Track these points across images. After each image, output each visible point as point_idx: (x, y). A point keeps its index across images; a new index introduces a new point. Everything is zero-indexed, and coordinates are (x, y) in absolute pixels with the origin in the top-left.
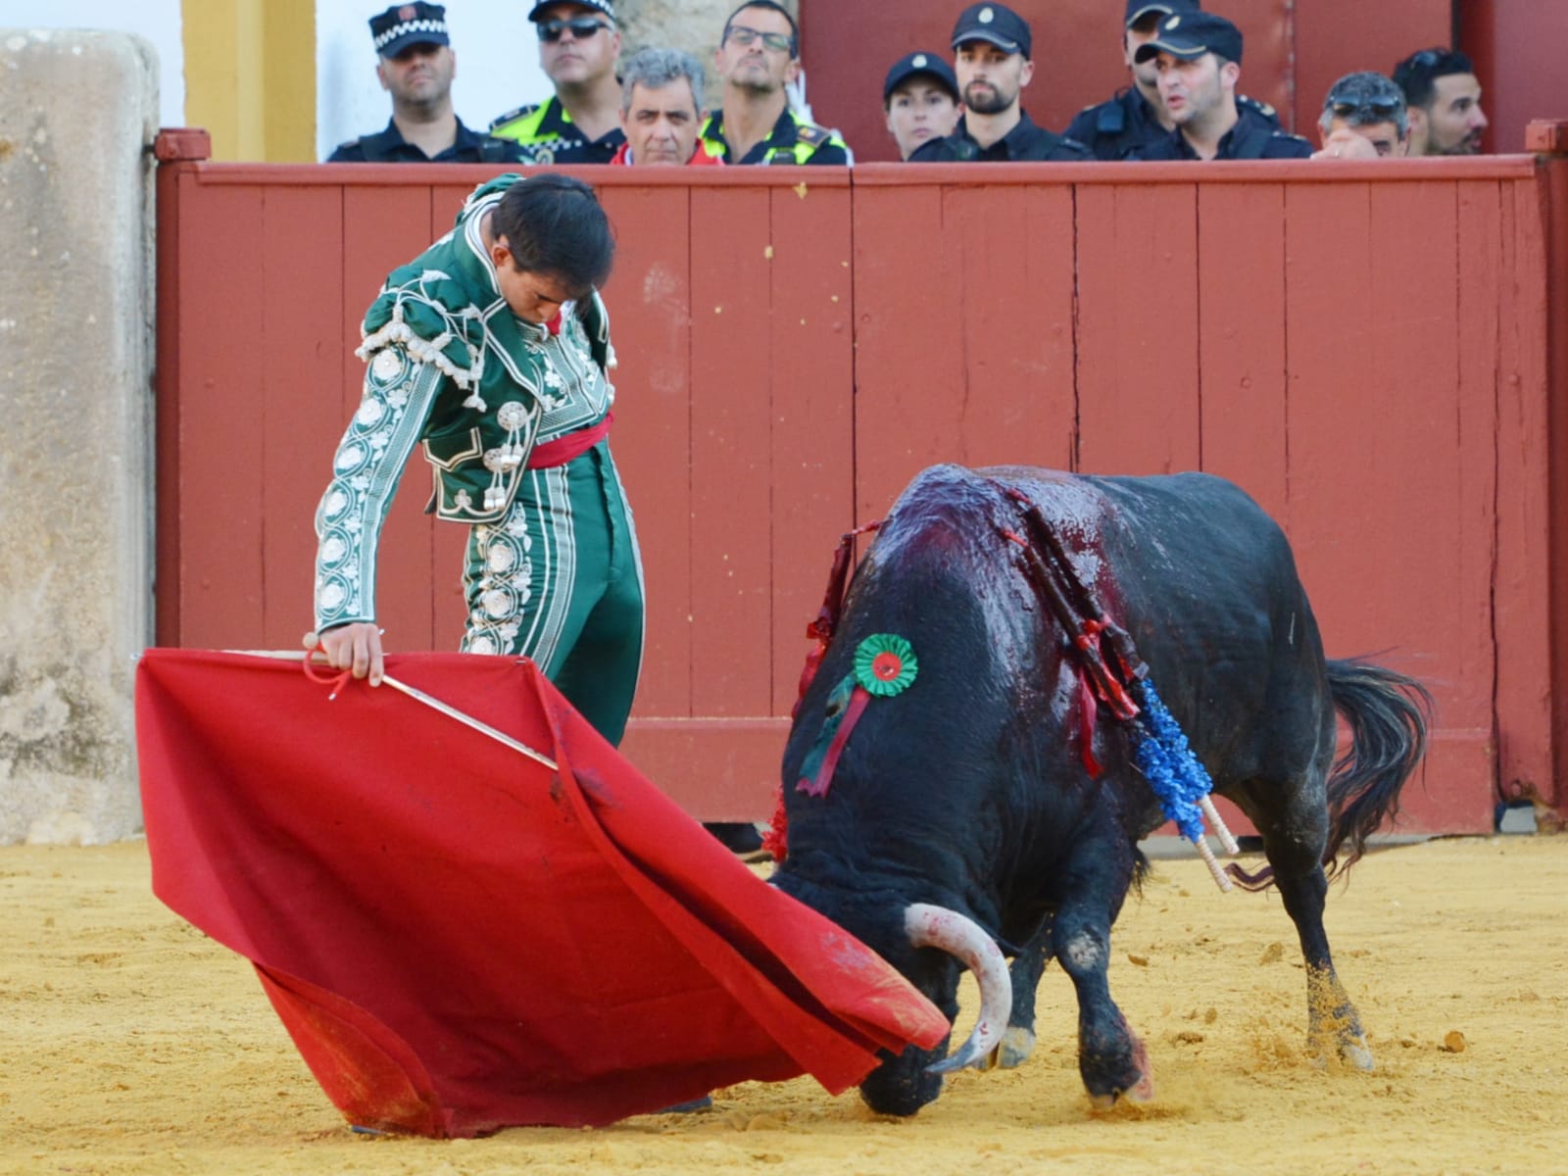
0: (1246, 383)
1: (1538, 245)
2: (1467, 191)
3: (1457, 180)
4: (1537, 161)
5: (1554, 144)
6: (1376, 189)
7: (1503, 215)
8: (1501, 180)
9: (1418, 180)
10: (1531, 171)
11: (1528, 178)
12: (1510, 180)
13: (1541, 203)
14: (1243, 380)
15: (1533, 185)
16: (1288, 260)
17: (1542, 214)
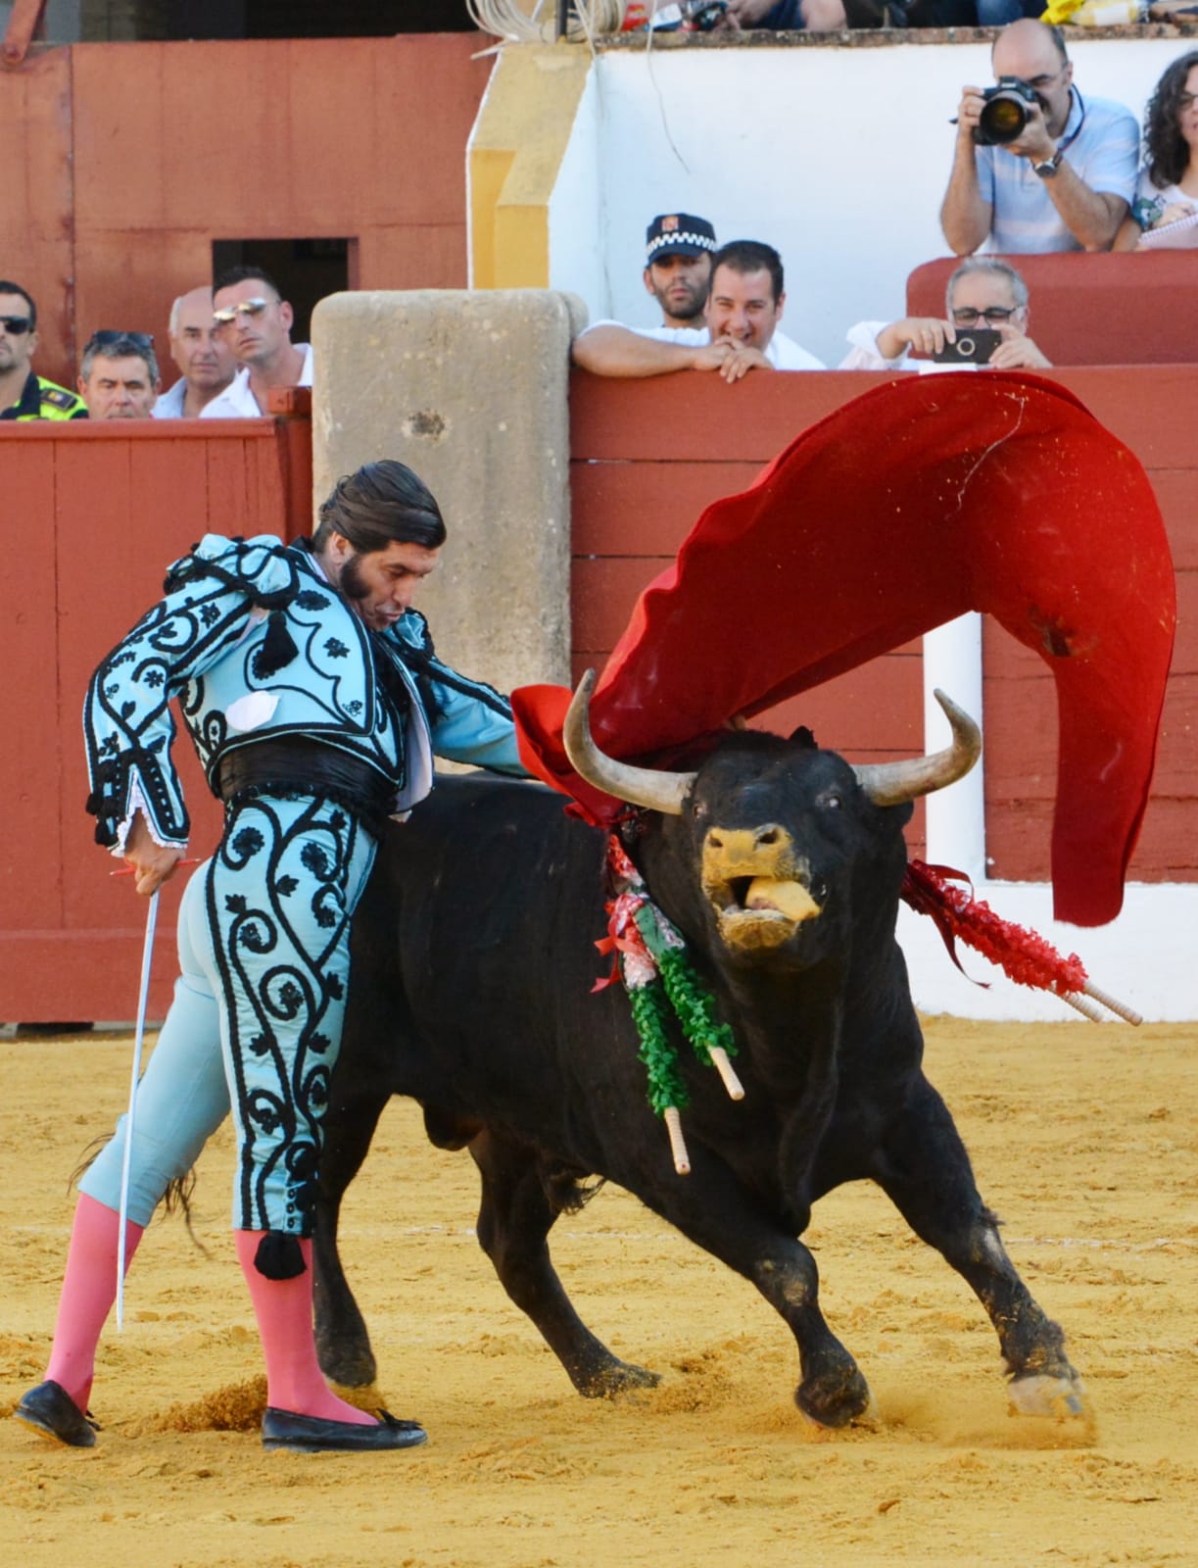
0: (22, 618)
1: (279, 497)
2: (216, 449)
3: (207, 438)
4: (277, 422)
5: (291, 407)
6: (138, 447)
7: (247, 469)
8: (246, 439)
9: (173, 439)
10: (272, 431)
11: (264, 437)
12: (253, 438)
13: (280, 460)
14: (19, 615)
15: (274, 444)
16: (58, 509)
17: (281, 468)
